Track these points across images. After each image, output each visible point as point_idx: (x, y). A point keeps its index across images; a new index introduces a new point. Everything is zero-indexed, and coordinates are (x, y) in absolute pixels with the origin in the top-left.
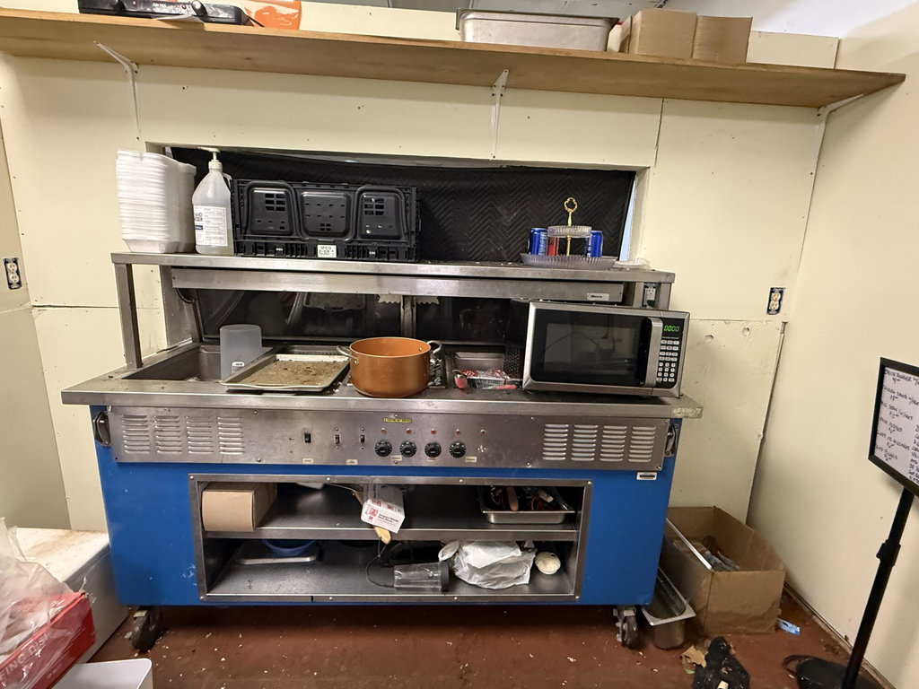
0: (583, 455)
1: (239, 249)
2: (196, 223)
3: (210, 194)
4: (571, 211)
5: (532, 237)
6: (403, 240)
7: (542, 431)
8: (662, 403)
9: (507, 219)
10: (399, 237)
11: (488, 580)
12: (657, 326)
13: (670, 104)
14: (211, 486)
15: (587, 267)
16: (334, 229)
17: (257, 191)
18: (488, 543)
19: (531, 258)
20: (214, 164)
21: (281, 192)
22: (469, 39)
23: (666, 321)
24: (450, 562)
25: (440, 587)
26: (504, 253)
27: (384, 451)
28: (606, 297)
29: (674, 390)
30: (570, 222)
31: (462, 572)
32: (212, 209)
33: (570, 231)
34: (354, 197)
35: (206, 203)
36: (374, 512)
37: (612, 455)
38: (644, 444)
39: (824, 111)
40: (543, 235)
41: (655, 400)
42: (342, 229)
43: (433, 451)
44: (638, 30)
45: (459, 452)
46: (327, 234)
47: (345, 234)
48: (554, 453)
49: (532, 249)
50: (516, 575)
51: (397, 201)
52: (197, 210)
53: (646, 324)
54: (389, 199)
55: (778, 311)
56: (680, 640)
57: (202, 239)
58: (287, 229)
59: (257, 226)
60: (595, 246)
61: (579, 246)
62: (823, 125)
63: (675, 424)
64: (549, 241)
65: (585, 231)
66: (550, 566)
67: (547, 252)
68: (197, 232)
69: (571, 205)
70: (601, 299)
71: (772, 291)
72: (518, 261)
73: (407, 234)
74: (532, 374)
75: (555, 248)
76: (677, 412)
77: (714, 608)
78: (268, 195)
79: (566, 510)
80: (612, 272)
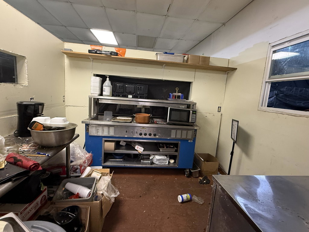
0: (179, 136)
1: (113, 96)
2: (103, 90)
3: (107, 85)
4: (177, 90)
5: (169, 95)
6: (145, 95)
7: (171, 132)
8: (193, 126)
9: (165, 91)
10: (144, 94)
11: (160, 162)
12: (191, 112)
13: (197, 70)
14: (106, 141)
15: (180, 101)
16: (132, 92)
17: (117, 85)
18: (160, 155)
19: (169, 99)
20: (108, 79)
21: (122, 85)
22: (158, 60)
23: (193, 111)
24: (152, 159)
25: (150, 164)
26: (164, 98)
27: (141, 134)
28: (184, 107)
29: (195, 124)
30: (177, 92)
31: (155, 161)
32: (107, 87)
33: (177, 94)
34: (136, 86)
35: (106, 86)
36: (138, 147)
37: (184, 137)
38: (190, 135)
39: (227, 72)
40: (172, 95)
41: (192, 126)
42: (133, 92)
43: (150, 135)
44: (189, 58)
45: (155, 135)
46: (130, 93)
47: (134, 93)
48: (173, 136)
49: (170, 97)
50: (165, 162)
51: (144, 88)
52: (104, 88)
53: (189, 111)
54: (143, 87)
55: (220, 111)
56: (198, 176)
57: (104, 93)
58: (123, 92)
59: (117, 91)
60: (182, 97)
61: (179, 97)
62: (227, 75)
63: (196, 130)
64: (173, 96)
65: (180, 94)
66: (172, 161)
67: (172, 98)
68: (103, 92)
69: (177, 89)
70: (183, 107)
71: (219, 107)
72: (167, 100)
73: (146, 94)
74: (169, 120)
75: (174, 97)
76: (196, 128)
77: (205, 170)
78: (120, 86)
79: (175, 149)
80: (185, 102)
